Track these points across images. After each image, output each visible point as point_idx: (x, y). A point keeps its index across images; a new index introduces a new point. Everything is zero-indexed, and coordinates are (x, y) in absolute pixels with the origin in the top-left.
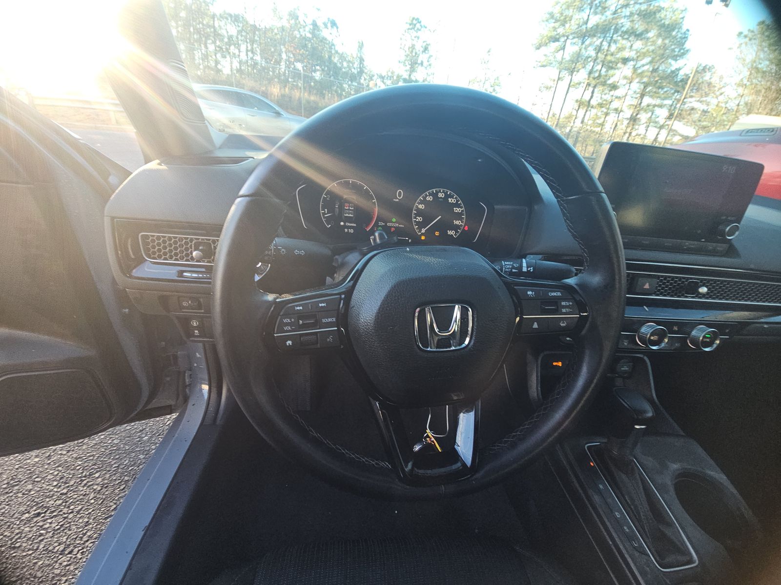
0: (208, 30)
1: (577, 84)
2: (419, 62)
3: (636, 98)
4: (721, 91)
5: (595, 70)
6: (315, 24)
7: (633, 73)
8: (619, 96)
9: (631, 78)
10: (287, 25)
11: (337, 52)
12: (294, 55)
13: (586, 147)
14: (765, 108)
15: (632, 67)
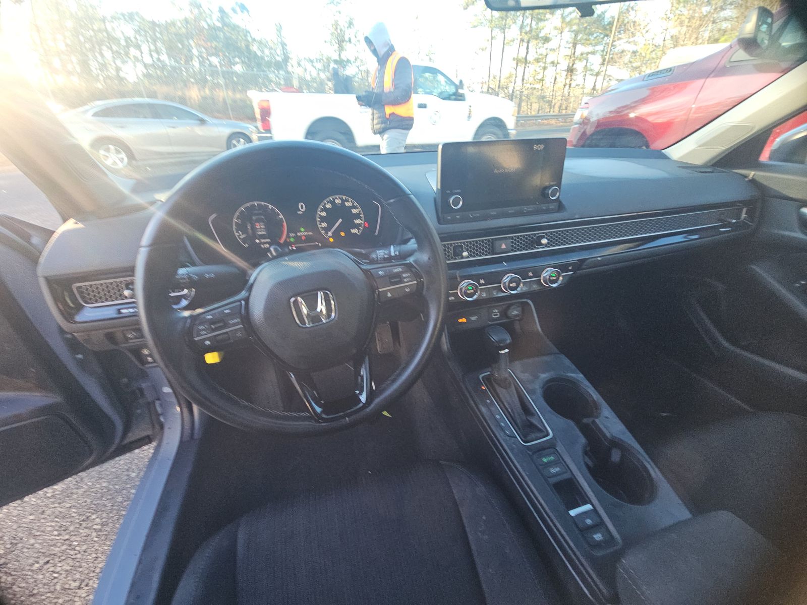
0: (101, 35)
1: (511, 41)
2: (347, 39)
3: (569, 48)
4: (647, 29)
5: (525, 24)
6: (221, 10)
7: (563, 22)
8: (553, 48)
9: (561, 28)
10: (190, 16)
11: (254, 40)
12: (205, 49)
13: (531, 106)
14: (690, 38)
15: (560, 16)
